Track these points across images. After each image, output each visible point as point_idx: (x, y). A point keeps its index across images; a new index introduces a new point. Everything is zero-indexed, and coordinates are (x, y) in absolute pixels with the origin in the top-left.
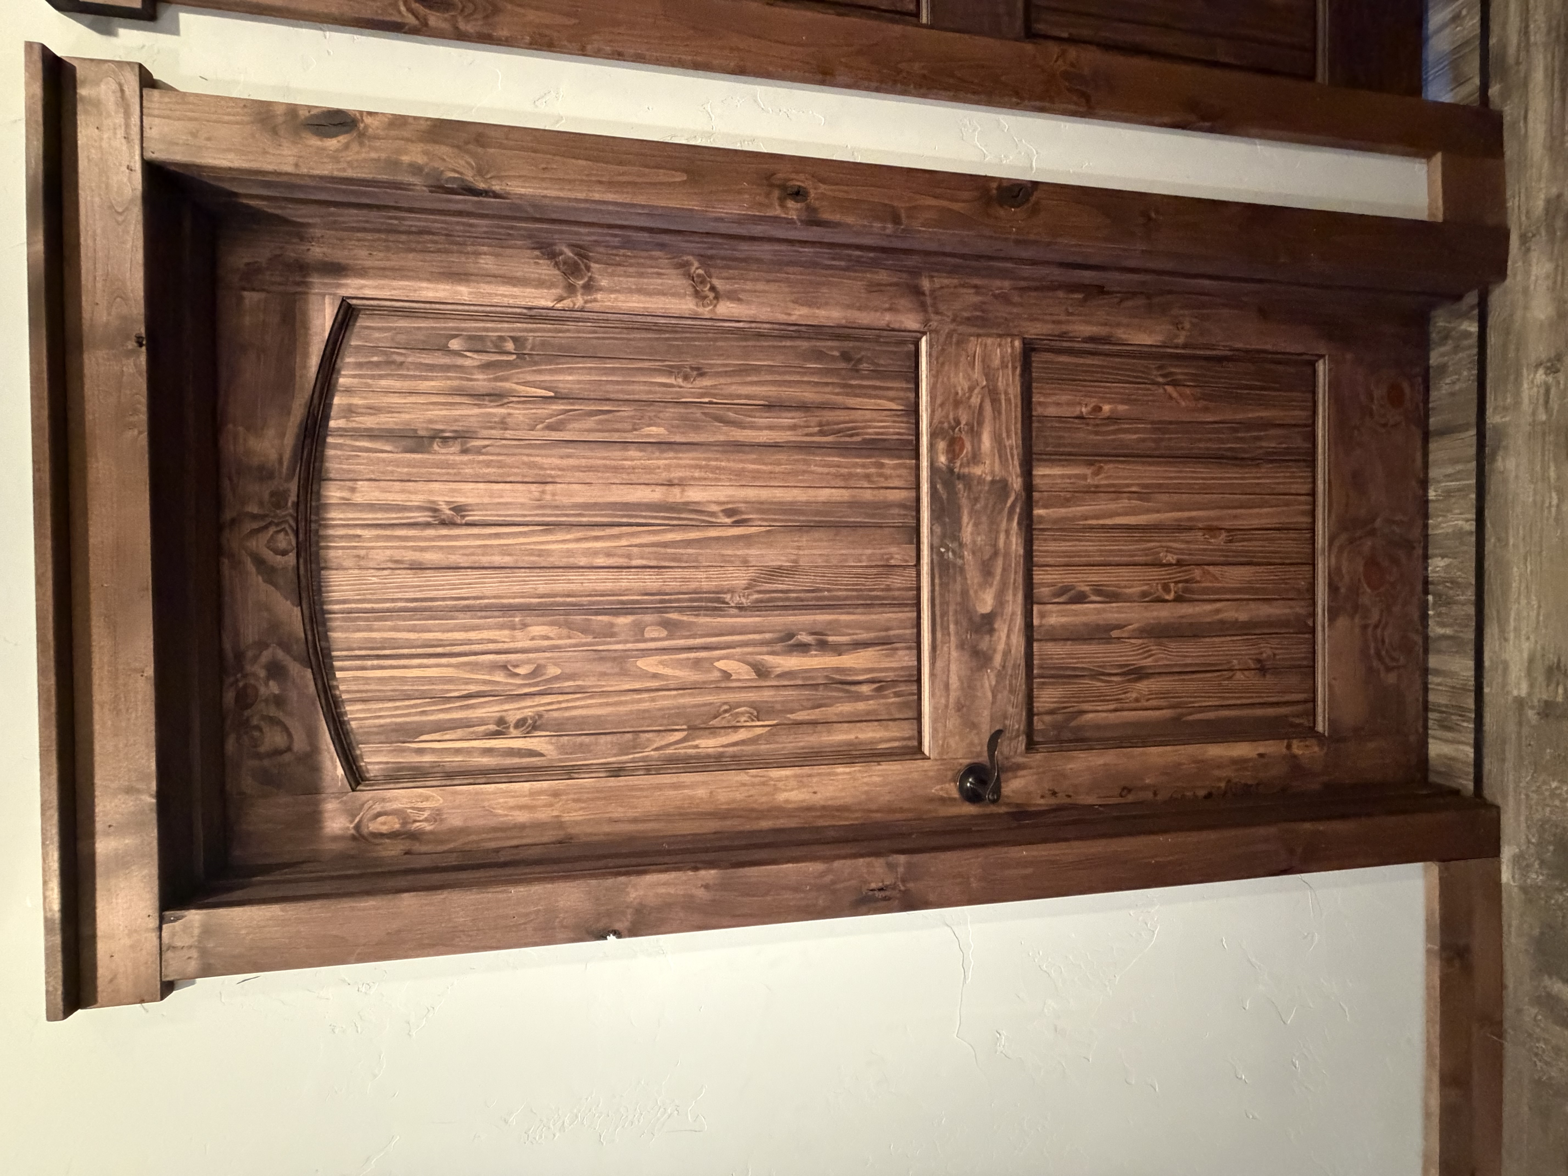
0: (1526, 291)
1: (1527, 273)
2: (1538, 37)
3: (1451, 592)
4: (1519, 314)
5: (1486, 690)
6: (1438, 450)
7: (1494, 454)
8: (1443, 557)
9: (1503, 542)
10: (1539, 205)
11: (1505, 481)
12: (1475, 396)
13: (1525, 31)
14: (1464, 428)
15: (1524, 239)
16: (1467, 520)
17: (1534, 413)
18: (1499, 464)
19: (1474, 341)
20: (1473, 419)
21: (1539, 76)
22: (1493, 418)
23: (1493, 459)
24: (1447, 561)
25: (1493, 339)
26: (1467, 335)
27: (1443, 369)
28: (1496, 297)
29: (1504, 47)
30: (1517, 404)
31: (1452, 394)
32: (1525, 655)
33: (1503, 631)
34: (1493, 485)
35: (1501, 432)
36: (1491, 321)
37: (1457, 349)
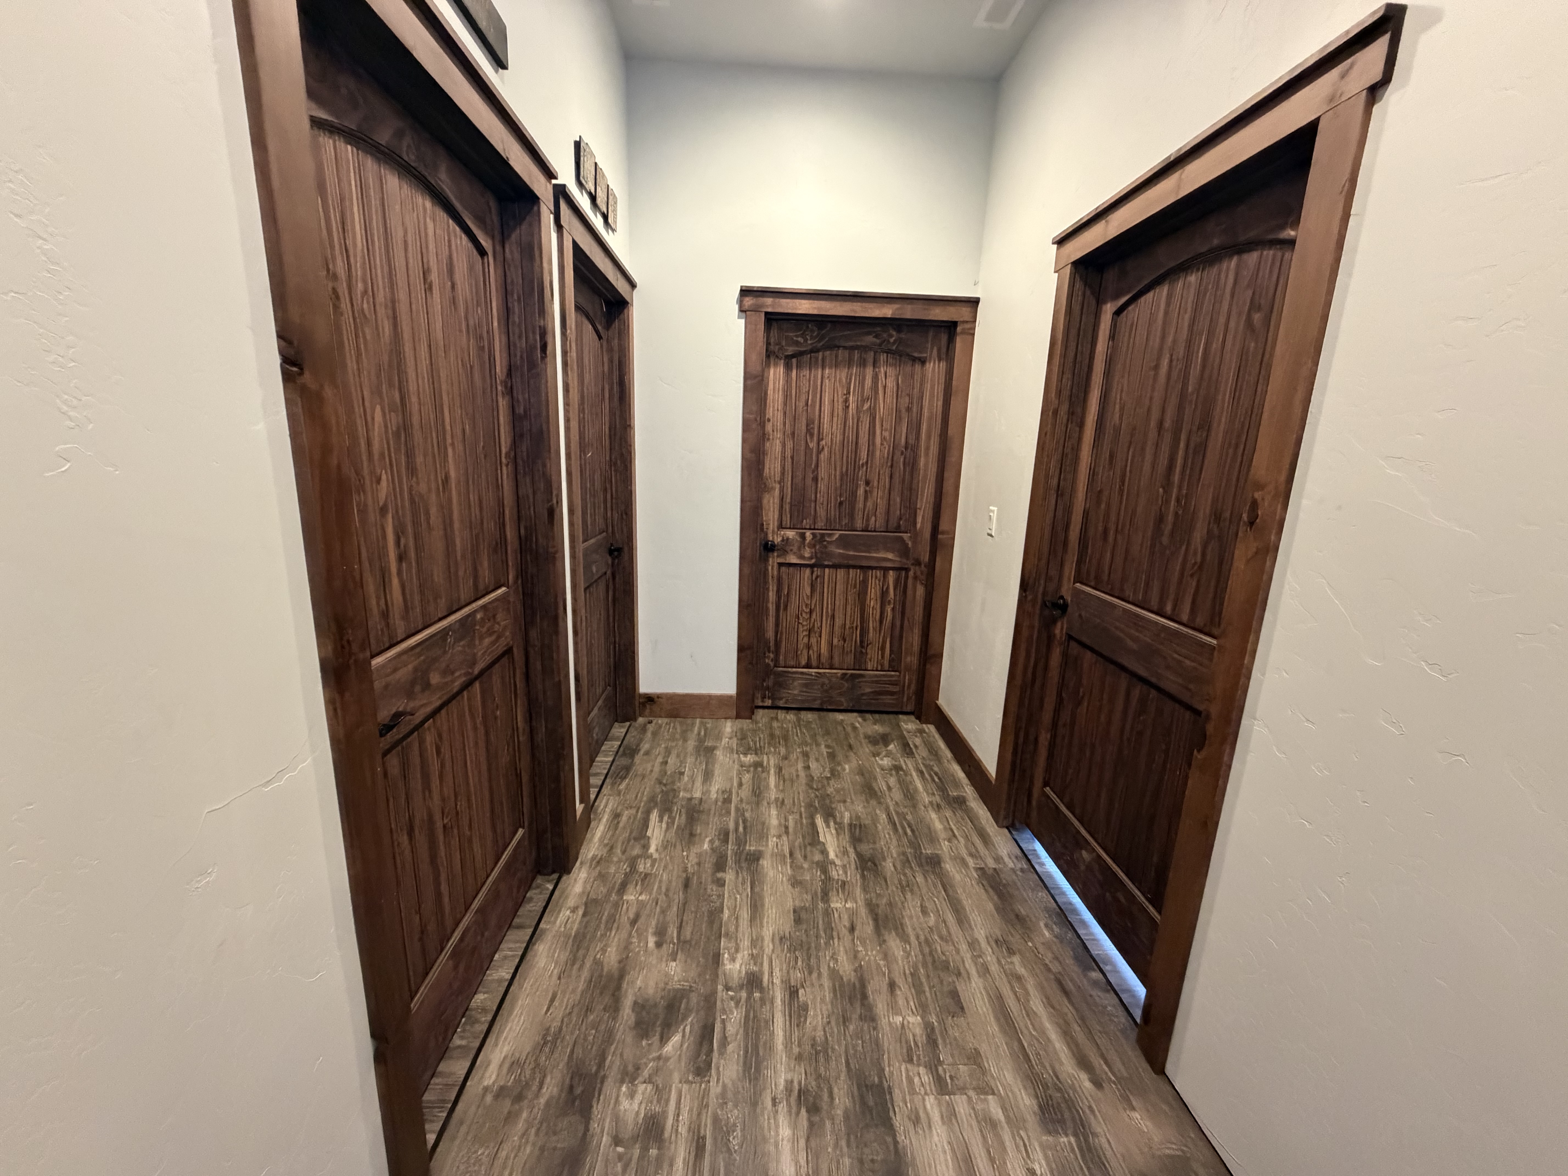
0: (575, 880)
1: (578, 875)
2: (608, 810)
3: (479, 1016)
4: (569, 888)
5: (468, 1084)
6: (512, 935)
7: (536, 941)
8: (484, 993)
9: (521, 987)
10: (590, 855)
11: (535, 955)
12: (539, 914)
13: (606, 806)
14: (529, 927)
15: (582, 863)
16: (508, 973)
17: (560, 927)
18: (536, 947)
19: (549, 892)
20: (534, 923)
21: (604, 820)
22: (542, 925)
23: (535, 944)
24: (486, 995)
25: (557, 893)
26: (548, 889)
27: (531, 899)
28: (564, 878)
29: (599, 806)
30: (555, 922)
31: (530, 911)
32: (503, 1055)
33: (497, 1039)
34: (528, 957)
35: (544, 931)
36: (559, 886)
37: (541, 893)
